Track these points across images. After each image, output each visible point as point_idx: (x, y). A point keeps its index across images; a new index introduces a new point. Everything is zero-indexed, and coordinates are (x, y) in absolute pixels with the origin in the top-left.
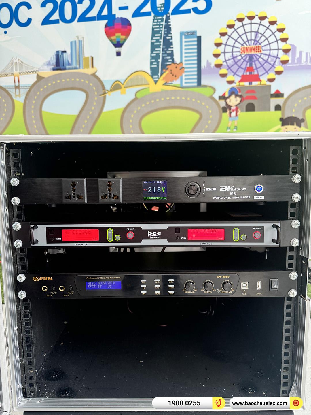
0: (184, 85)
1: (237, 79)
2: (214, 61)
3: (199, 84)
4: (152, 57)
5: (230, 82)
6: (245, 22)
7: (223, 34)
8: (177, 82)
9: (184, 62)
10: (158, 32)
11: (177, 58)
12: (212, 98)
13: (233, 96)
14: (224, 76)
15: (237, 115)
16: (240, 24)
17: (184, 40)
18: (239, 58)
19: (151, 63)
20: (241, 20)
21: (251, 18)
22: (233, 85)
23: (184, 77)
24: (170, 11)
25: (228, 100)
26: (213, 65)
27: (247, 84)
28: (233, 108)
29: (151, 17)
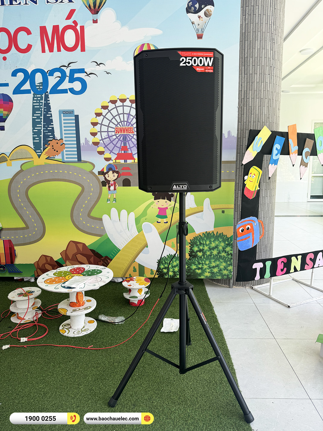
0: (65, 160)
1: (114, 157)
2: (92, 139)
3: (79, 159)
4: (34, 133)
5: (107, 159)
6: (117, 104)
7: (98, 115)
8: (59, 157)
9: (64, 139)
10: (38, 109)
11: (57, 135)
12: (92, 172)
13: (111, 172)
14: (101, 153)
15: (115, 189)
16: (113, 106)
17: (63, 118)
19: (34, 138)
20: (114, 102)
21: (123, 101)
23: (65, 153)
24: (49, 90)
25: (106, 176)
26: (91, 143)
27: (122, 161)
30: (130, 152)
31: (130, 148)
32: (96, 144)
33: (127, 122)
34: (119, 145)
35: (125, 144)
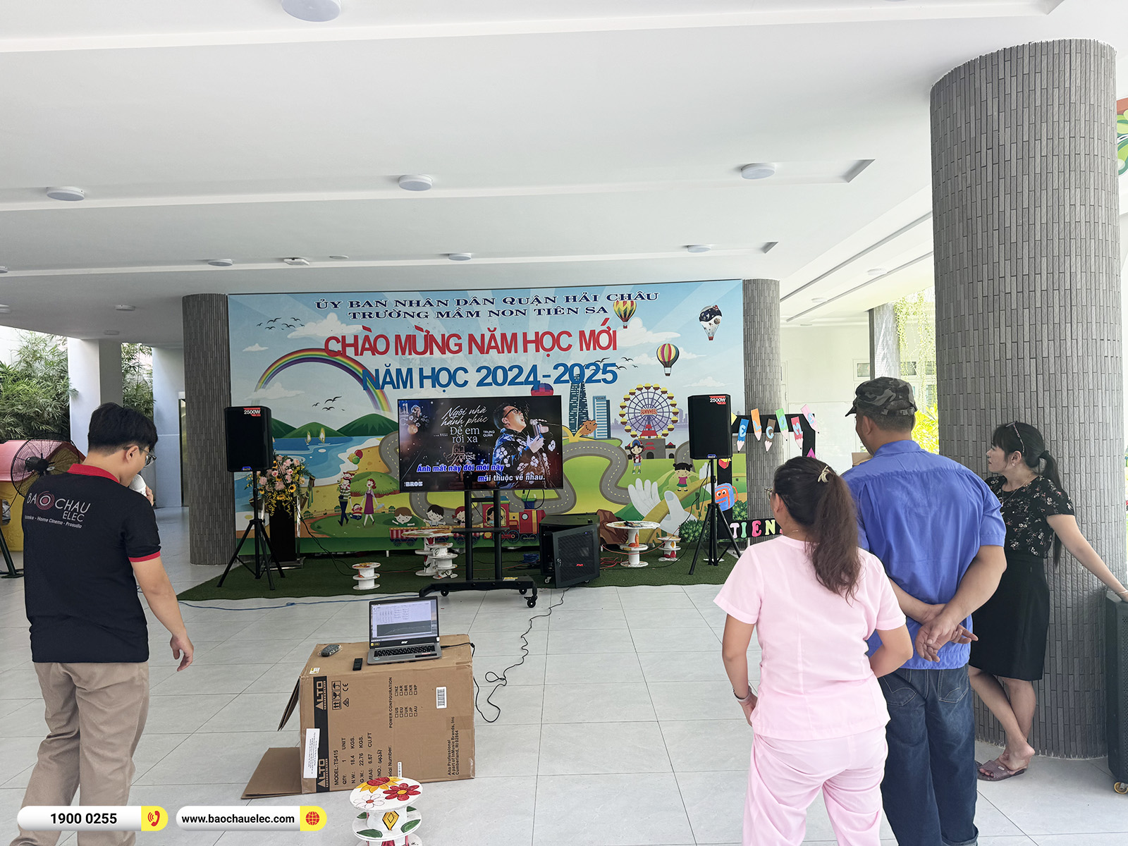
0: (597, 437)
1: (639, 434)
2: (620, 420)
3: (609, 436)
4: (571, 415)
5: (633, 436)
6: (643, 391)
7: (626, 399)
8: (591, 435)
9: (596, 420)
10: (575, 396)
11: (591, 417)
12: (619, 447)
13: (636, 447)
14: (628, 431)
15: (640, 462)
16: (640, 392)
17: (596, 403)
18: (640, 417)
19: (570, 420)
20: (640, 389)
21: (648, 388)
22: (636, 438)
23: (597, 431)
24: (585, 381)
25: (632, 450)
26: (619, 423)
27: (647, 437)
28: (637, 456)
29: (570, 384)
30: (653, 429)
31: (654, 426)
32: (624, 423)
33: (651, 405)
34: (643, 424)
35: (649, 423)
